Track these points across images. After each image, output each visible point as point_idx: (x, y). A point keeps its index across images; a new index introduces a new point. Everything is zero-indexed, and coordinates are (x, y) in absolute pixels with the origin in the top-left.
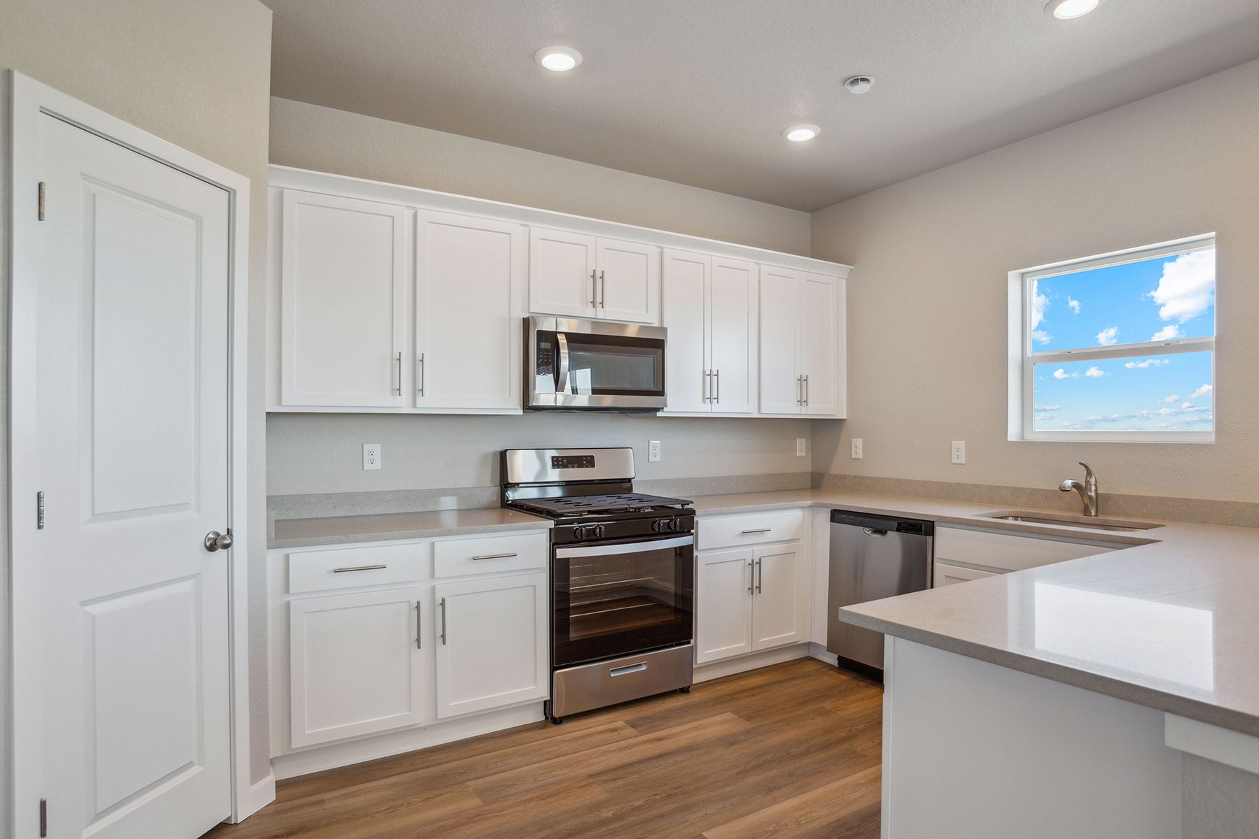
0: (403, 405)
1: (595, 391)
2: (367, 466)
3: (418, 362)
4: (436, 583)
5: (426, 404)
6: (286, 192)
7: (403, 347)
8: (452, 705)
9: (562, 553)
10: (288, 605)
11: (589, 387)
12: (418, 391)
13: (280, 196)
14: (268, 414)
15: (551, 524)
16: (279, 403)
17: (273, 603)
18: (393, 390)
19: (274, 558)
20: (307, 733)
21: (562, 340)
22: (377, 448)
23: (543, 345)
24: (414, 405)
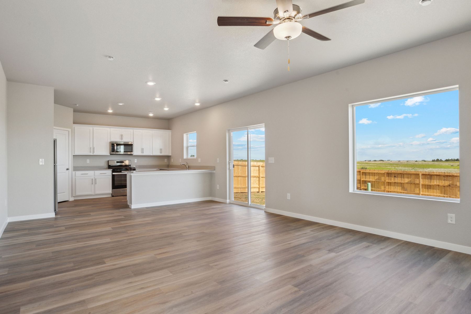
0: (92, 154)
1: (124, 152)
2: (87, 162)
3: (94, 148)
4: (95, 177)
5: (95, 154)
6: (75, 127)
7: (91, 146)
8: (97, 192)
9: (113, 174)
10: (76, 178)
11: (123, 151)
12: (94, 152)
13: (74, 127)
14: (73, 155)
15: (112, 169)
16: (74, 154)
17: (74, 178)
18: (90, 152)
19: (74, 172)
20: (78, 194)
21: (115, 145)
22: (89, 160)
23: (112, 146)
24: (93, 154)
